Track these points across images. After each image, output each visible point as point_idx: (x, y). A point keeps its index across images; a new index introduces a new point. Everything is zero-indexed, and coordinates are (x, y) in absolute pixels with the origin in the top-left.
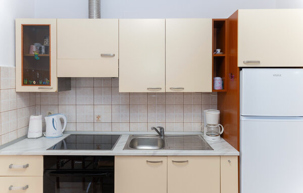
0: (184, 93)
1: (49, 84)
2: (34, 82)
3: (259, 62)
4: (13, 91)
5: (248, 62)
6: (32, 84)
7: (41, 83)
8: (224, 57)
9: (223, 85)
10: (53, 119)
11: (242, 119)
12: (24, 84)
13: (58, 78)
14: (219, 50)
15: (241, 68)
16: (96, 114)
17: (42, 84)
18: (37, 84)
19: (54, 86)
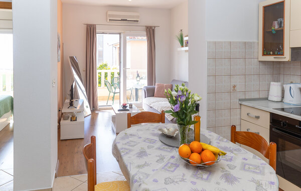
1: (283, 54)
2: (271, 53)
4: (256, 60)
7: (276, 53)
10: (290, 87)
13: (292, 48)
17: (278, 55)
18: (274, 54)
19: (287, 56)
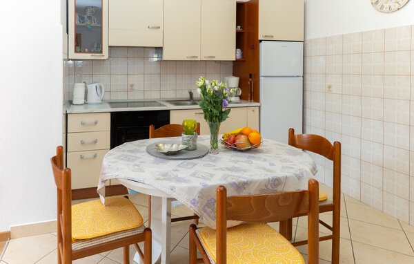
0: (216, 61)
1: (101, 52)
2: (86, 50)
3: (272, 37)
5: (266, 36)
6: (85, 52)
7: (92, 51)
8: (243, 33)
9: (243, 55)
10: (96, 86)
11: (261, 78)
12: (76, 52)
14: (239, 27)
15: (261, 41)
16: (130, 83)
17: (94, 52)
18: (90, 52)
19: (105, 54)
